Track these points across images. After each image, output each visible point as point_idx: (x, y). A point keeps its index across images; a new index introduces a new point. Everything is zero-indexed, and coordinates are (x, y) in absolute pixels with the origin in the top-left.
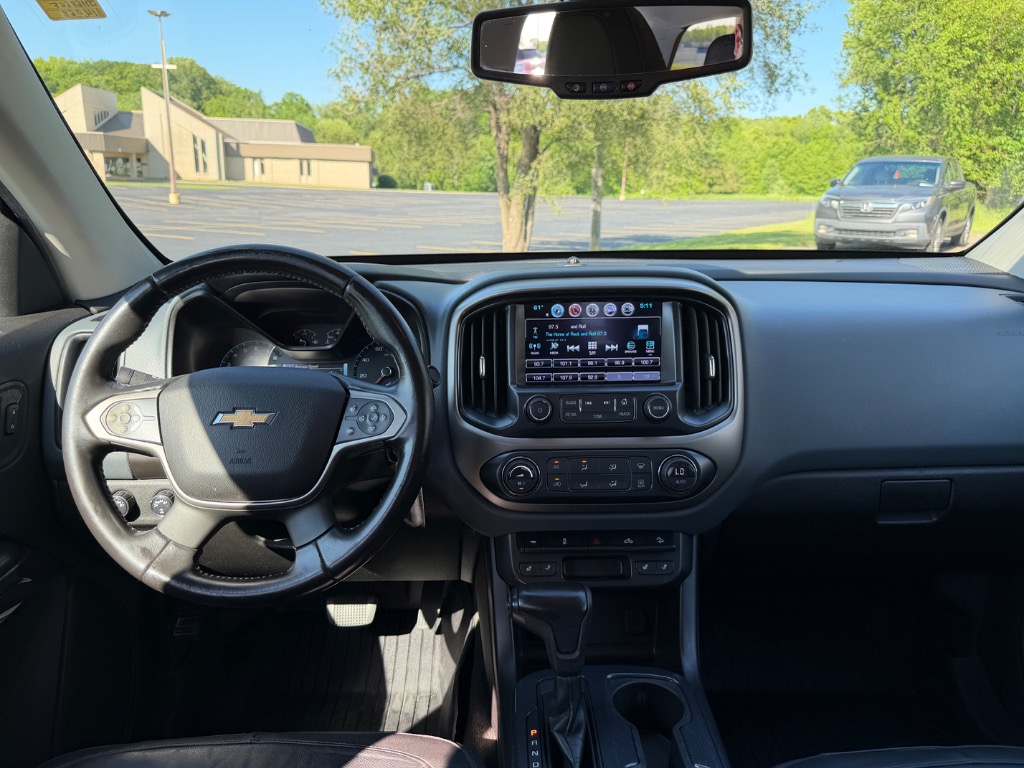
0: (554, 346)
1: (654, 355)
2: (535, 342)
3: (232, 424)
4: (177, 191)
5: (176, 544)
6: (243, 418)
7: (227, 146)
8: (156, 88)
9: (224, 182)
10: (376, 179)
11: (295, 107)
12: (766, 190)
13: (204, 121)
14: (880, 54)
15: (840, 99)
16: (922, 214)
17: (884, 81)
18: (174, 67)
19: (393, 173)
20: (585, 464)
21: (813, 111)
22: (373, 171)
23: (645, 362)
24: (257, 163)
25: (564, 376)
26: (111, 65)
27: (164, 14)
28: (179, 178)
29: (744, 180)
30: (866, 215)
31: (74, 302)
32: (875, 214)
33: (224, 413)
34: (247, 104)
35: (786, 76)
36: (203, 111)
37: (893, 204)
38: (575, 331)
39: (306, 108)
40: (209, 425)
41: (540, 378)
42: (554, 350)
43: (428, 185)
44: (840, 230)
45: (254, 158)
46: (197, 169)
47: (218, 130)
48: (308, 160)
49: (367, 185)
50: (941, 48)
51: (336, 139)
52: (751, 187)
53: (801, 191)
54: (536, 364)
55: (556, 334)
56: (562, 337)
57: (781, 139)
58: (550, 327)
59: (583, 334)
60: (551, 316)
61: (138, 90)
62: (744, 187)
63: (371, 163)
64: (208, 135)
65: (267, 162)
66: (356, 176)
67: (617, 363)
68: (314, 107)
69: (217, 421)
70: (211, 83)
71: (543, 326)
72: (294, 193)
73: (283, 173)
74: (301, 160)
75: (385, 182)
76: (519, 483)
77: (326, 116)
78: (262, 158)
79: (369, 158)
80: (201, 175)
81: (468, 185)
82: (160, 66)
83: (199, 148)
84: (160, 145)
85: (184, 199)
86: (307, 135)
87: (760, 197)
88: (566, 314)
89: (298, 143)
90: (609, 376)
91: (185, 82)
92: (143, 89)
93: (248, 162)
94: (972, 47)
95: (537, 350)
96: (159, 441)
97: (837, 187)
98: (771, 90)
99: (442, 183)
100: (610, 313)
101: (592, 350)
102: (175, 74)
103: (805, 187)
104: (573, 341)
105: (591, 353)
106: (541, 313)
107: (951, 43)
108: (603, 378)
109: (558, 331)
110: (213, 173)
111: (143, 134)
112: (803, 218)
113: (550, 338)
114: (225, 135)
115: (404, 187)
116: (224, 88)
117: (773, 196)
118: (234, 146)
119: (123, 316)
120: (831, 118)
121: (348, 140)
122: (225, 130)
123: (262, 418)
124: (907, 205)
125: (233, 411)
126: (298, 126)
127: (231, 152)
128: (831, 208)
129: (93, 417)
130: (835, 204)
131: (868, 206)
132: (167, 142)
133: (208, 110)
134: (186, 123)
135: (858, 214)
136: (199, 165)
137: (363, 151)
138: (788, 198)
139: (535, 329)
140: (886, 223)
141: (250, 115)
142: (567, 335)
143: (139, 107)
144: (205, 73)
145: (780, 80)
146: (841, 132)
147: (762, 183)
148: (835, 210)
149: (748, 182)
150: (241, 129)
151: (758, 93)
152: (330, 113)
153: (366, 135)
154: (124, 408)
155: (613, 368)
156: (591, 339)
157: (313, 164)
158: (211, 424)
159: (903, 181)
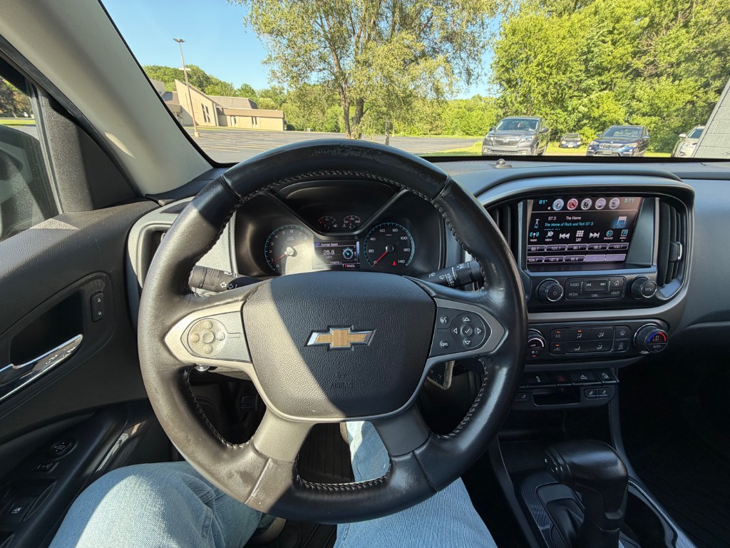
0: (550, 234)
1: (625, 241)
2: (535, 231)
3: (328, 345)
4: (197, 131)
5: (275, 461)
6: (340, 338)
7: (218, 109)
8: (182, 80)
9: (218, 127)
10: (285, 126)
11: (247, 91)
12: (453, 133)
13: (206, 97)
14: (507, 70)
15: (489, 90)
16: (529, 144)
17: (509, 81)
18: (189, 70)
19: (293, 124)
20: (580, 333)
21: (474, 97)
22: (285, 123)
23: (617, 246)
24: (233, 118)
25: (552, 258)
26: (160, 68)
27: (181, 41)
28: (197, 125)
29: (444, 129)
30: (506, 144)
31: (144, 196)
32: (509, 144)
33: (317, 331)
34: (225, 90)
35: (476, 75)
36: (204, 92)
37: (517, 138)
38: (569, 221)
39: (253, 92)
40: (303, 347)
41: (533, 260)
42: (549, 237)
43: (309, 129)
44: (493, 151)
45: (231, 116)
46: (205, 121)
47: (213, 102)
48: (255, 117)
49: (282, 130)
50: (533, 67)
51: (267, 107)
52: (447, 132)
53: (467, 134)
54: (533, 249)
55: (553, 225)
56: (557, 227)
57: (460, 110)
58: (550, 218)
59: (574, 225)
60: (552, 209)
61: (174, 81)
62: (444, 132)
63: (283, 118)
64: (209, 104)
65: (236, 117)
66: (278, 125)
67: (596, 247)
68: (256, 91)
69: (311, 342)
70: (207, 79)
71: (544, 219)
72: (250, 133)
73: (245, 123)
74: (252, 117)
75: (290, 128)
76: (533, 352)
77: (262, 96)
78: (234, 116)
79: (282, 117)
80: (208, 123)
81: (326, 129)
82: (183, 69)
83: (205, 110)
84: (187, 108)
85: (201, 135)
86: (254, 106)
87: (450, 136)
88: (565, 207)
89: (251, 109)
90: (588, 258)
91: (195, 78)
92: (176, 80)
93: (228, 118)
94: (548, 66)
95: (536, 237)
96: (249, 360)
97: (493, 131)
98: (468, 82)
99: (314, 128)
100: (600, 207)
101: (578, 237)
102: (190, 73)
103: (469, 132)
104: (564, 230)
105: (579, 240)
106: (544, 207)
107: (537, 66)
108: (582, 260)
109: (555, 222)
110: (213, 123)
111: (179, 102)
112: (471, 146)
113: (547, 227)
114: (217, 105)
115: (298, 130)
116: (214, 81)
117: (456, 136)
118: (221, 110)
119: (194, 225)
120: (481, 100)
121: (273, 108)
122: (217, 102)
123: (360, 337)
124: (523, 140)
125: (327, 331)
126: (250, 101)
127: (220, 113)
128: (490, 141)
129: (173, 338)
130: (492, 139)
131: (507, 140)
132: (190, 107)
133: (207, 92)
134: (199, 98)
135: (501, 143)
136: (206, 119)
137: (279, 113)
138: (462, 137)
139: (537, 220)
140: (513, 148)
141: (227, 95)
142: (562, 225)
143: (175, 90)
144: (204, 74)
145: (473, 77)
146: (486, 107)
147: (451, 131)
148: (492, 142)
149: (445, 130)
150: (224, 102)
151: (463, 84)
152: (263, 95)
153: (281, 105)
154: (206, 324)
155: (592, 252)
156: (580, 228)
157: (257, 118)
158: (306, 345)
159: (521, 129)
